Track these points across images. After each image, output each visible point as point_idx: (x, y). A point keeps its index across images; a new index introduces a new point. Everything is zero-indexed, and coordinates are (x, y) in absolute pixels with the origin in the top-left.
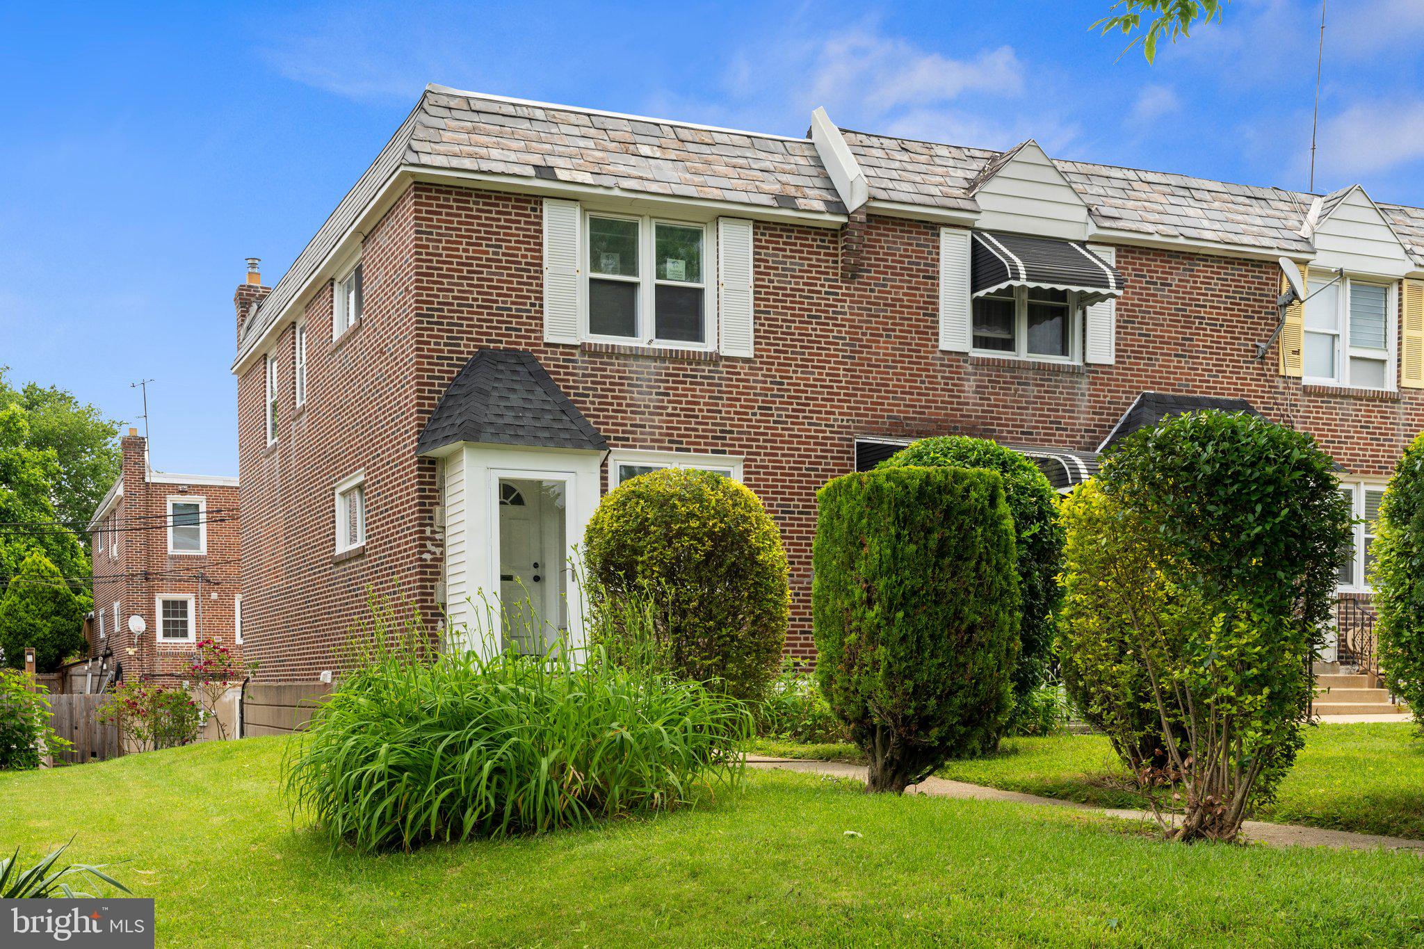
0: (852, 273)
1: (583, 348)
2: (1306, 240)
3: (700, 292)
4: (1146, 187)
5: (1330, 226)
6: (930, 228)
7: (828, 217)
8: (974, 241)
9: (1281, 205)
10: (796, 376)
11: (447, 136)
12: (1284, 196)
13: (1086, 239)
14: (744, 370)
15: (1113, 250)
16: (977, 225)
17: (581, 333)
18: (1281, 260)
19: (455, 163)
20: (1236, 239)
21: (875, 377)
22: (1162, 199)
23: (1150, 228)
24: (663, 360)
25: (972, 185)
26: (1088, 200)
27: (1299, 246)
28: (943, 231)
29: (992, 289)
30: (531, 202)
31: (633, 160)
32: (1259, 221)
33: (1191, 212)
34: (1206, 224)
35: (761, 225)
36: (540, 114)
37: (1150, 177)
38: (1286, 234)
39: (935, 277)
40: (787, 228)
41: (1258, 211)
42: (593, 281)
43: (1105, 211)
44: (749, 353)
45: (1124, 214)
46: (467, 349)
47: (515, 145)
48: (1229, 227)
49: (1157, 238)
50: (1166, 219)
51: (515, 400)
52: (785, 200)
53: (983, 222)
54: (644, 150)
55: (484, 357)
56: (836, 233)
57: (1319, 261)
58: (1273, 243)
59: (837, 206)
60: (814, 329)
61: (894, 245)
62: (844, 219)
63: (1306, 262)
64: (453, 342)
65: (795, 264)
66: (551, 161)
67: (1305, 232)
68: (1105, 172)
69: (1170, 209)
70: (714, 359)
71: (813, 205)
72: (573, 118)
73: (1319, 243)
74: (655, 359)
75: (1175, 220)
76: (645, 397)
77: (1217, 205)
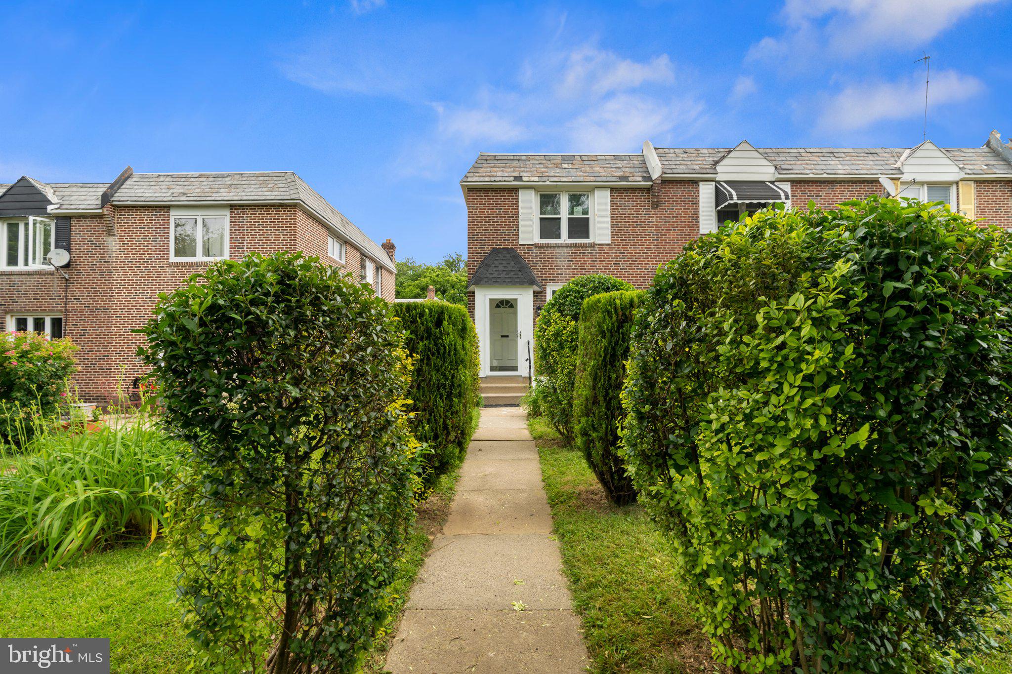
0: (656, 205)
1: (536, 246)
2: (899, 169)
3: (588, 219)
4: (809, 155)
5: (911, 161)
6: (695, 182)
7: (643, 183)
8: (716, 186)
9: (885, 155)
10: (631, 249)
11: (481, 170)
12: (887, 150)
13: (774, 180)
14: (606, 249)
15: (789, 184)
16: (717, 179)
17: (537, 239)
18: (880, 180)
19: (481, 179)
20: (857, 172)
21: (668, 247)
22: (817, 159)
23: (808, 172)
24: (570, 247)
25: (716, 163)
26: (775, 163)
27: (894, 172)
28: (701, 184)
29: (723, 206)
30: (514, 190)
31: (558, 170)
32: (871, 163)
33: (832, 163)
34: (840, 167)
35: (613, 189)
36: (524, 158)
37: (812, 150)
38: (887, 167)
39: (697, 203)
40: (626, 189)
41: (871, 158)
42: (541, 219)
43: (783, 167)
44: (609, 242)
45: (794, 167)
46: (488, 249)
47: (509, 170)
48: (853, 167)
49: (811, 176)
50: (817, 167)
51: (501, 267)
52: (624, 178)
53: (719, 178)
54: (566, 166)
55: (495, 251)
56: (649, 190)
57: (907, 177)
58: (878, 172)
59: (649, 179)
60: (639, 230)
61: (678, 192)
62: (651, 183)
63: (899, 179)
64: (482, 247)
65: (630, 204)
66: (522, 174)
67: (898, 165)
68: (787, 151)
69: (821, 163)
70: (593, 245)
71: (637, 180)
72: (537, 158)
73: (905, 169)
74: (567, 247)
75: (824, 167)
76: (562, 263)
77: (848, 158)
